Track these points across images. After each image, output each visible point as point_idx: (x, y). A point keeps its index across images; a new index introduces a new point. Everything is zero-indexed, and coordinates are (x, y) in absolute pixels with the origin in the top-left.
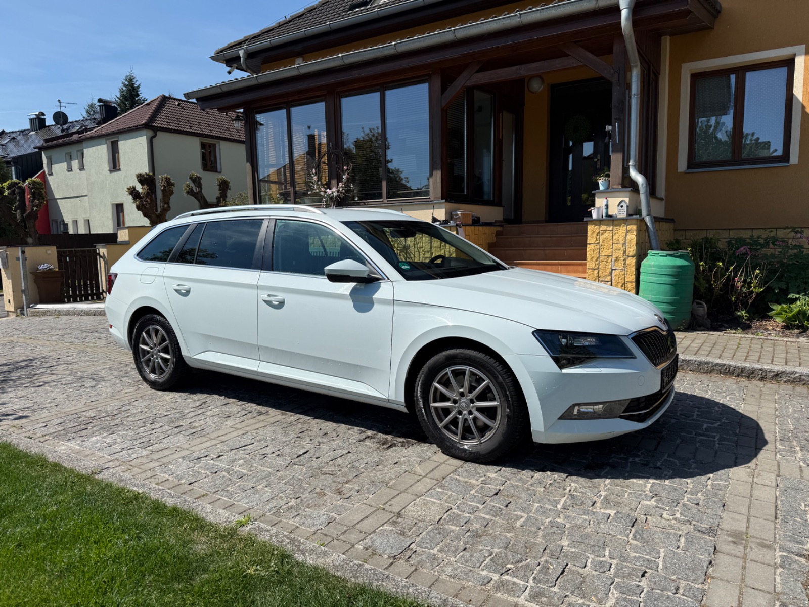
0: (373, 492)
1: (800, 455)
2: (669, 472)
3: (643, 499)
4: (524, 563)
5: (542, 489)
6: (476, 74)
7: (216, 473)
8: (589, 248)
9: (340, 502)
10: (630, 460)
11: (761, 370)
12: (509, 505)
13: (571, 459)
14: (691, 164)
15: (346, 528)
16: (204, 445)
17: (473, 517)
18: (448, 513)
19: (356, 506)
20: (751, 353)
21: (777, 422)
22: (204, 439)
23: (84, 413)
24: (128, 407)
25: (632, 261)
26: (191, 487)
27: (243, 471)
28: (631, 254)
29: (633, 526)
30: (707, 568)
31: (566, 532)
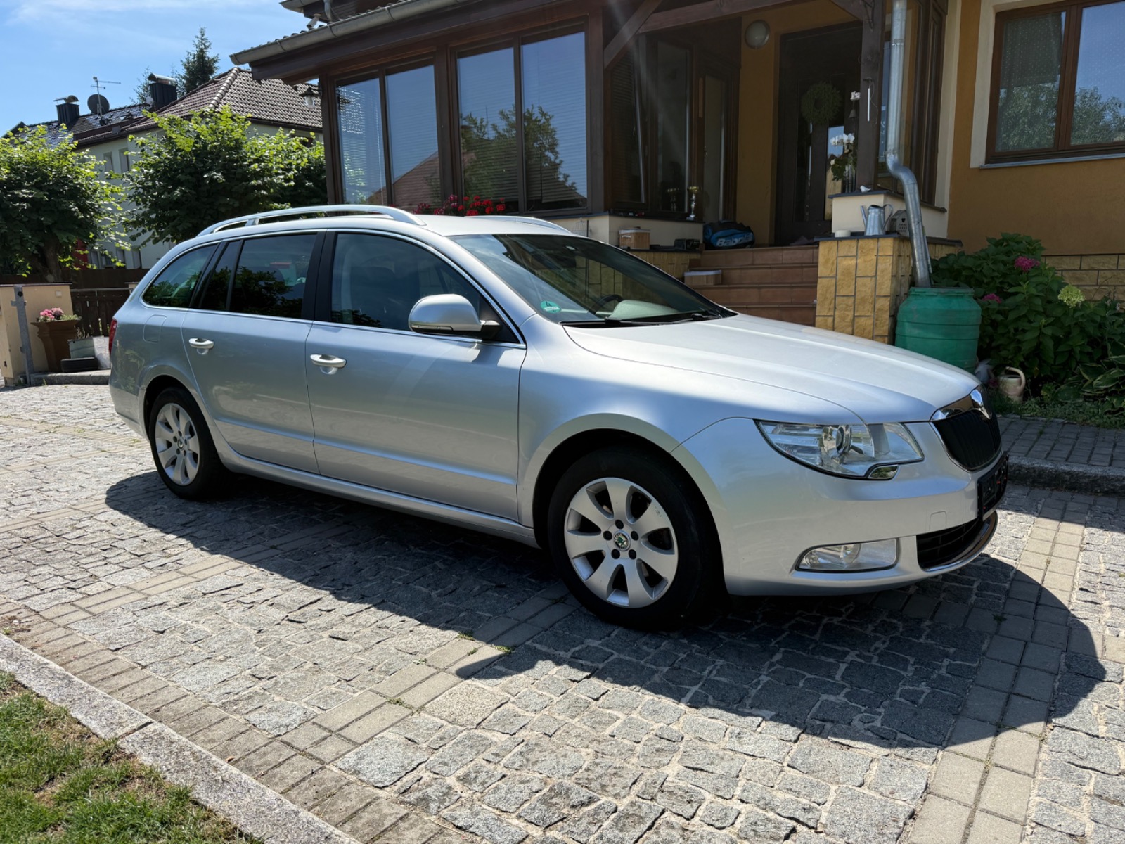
0: (392, 671)
1: (1108, 614)
2: (884, 642)
3: (826, 692)
4: (594, 806)
5: (666, 669)
6: (656, 15)
7: (162, 632)
8: (822, 284)
9: (334, 688)
10: (825, 621)
11: (1069, 473)
12: (604, 697)
13: (729, 617)
14: (992, 156)
15: (325, 734)
16: (170, 586)
17: (537, 716)
18: (499, 710)
19: (356, 695)
20: (1057, 446)
21: (1080, 560)
22: (174, 575)
23: (18, 532)
24: (86, 523)
25: (885, 304)
26: (112, 656)
27: (206, 629)
28: (883, 294)
29: (796, 741)
30: (905, 824)
31: (681, 750)
